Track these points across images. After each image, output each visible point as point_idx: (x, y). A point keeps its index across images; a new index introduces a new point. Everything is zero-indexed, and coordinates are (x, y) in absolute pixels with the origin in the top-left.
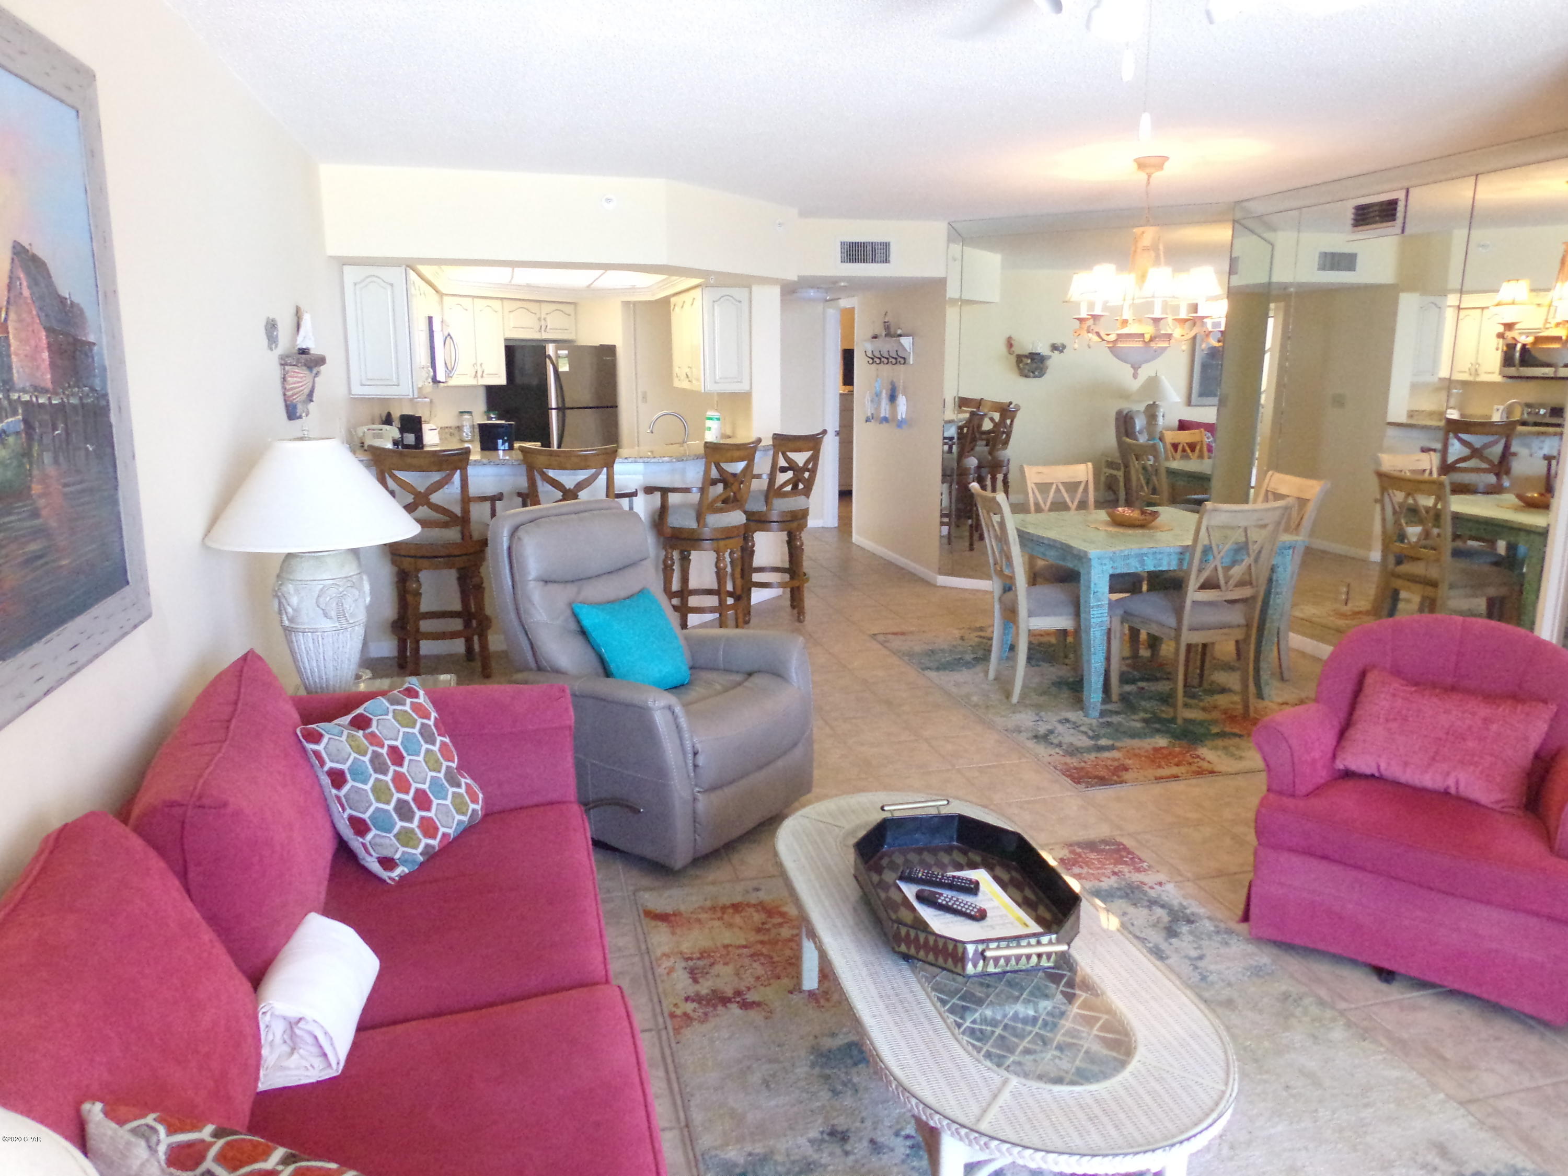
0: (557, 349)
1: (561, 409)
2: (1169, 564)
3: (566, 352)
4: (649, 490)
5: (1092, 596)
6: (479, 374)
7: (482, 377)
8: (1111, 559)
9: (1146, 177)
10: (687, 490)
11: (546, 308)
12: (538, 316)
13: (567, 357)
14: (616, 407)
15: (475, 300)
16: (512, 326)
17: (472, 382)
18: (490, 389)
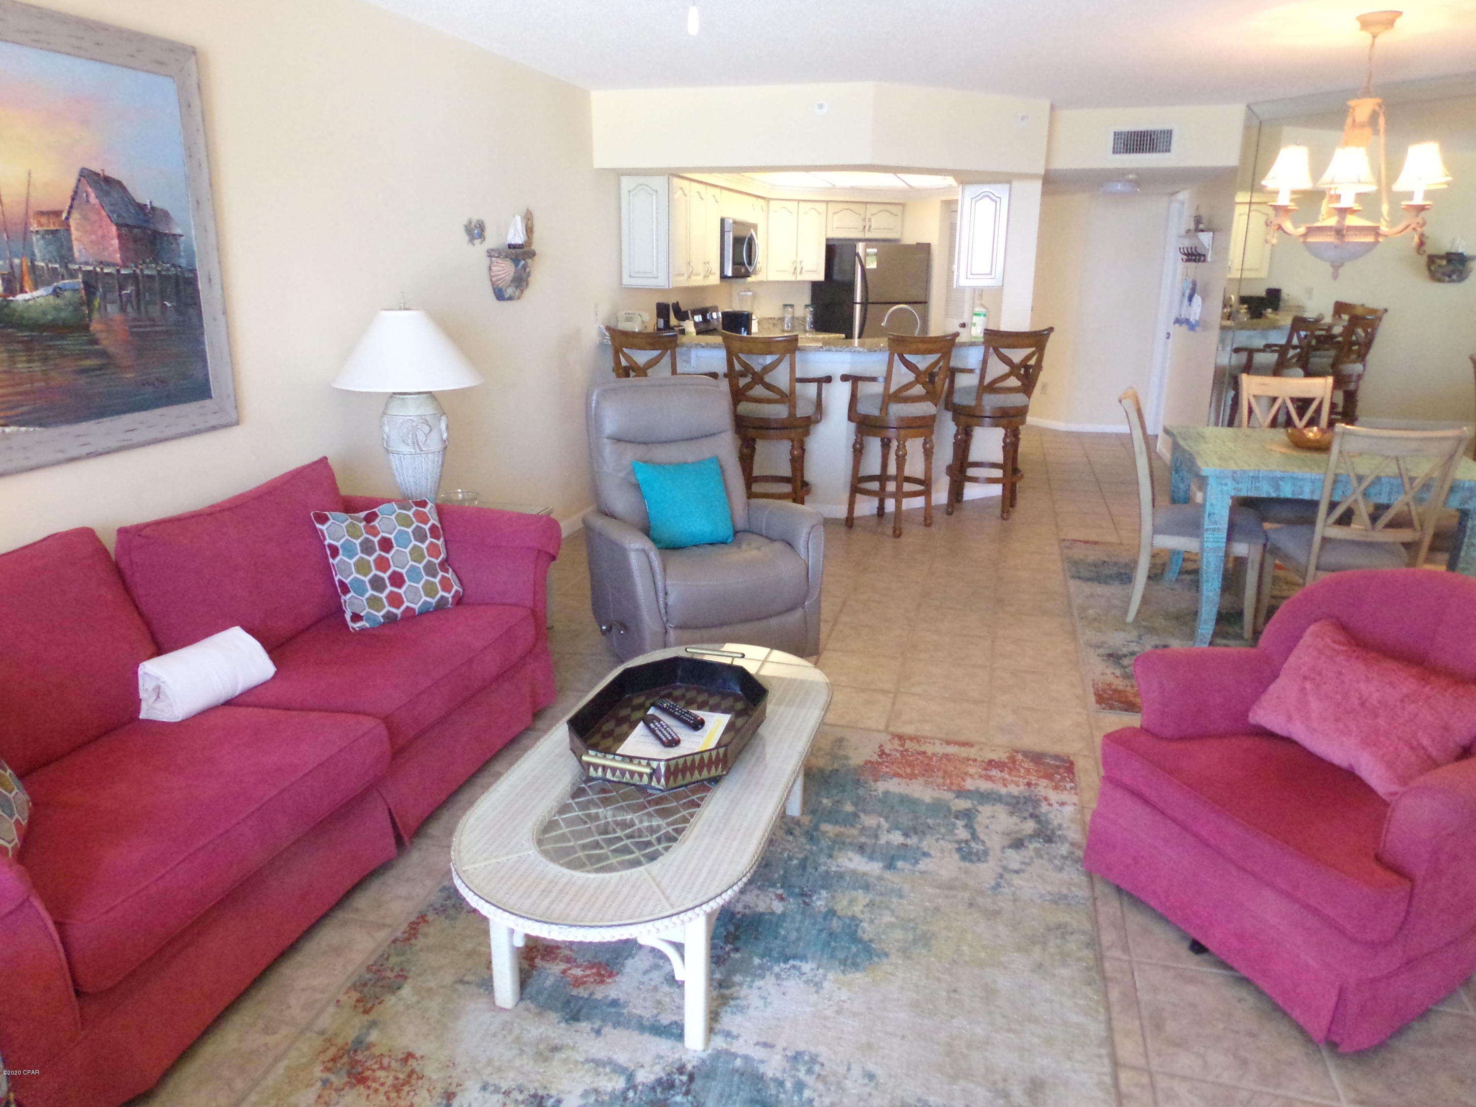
0: (867, 247)
1: (865, 304)
2: (1313, 492)
3: (875, 250)
4: (845, 378)
5: (1206, 517)
6: (799, 270)
7: (801, 272)
8: (1234, 479)
9: (1370, 36)
10: (873, 379)
11: (872, 209)
12: (863, 216)
13: (876, 254)
14: (926, 302)
15: (801, 203)
16: (835, 226)
17: (791, 278)
18: (815, 285)
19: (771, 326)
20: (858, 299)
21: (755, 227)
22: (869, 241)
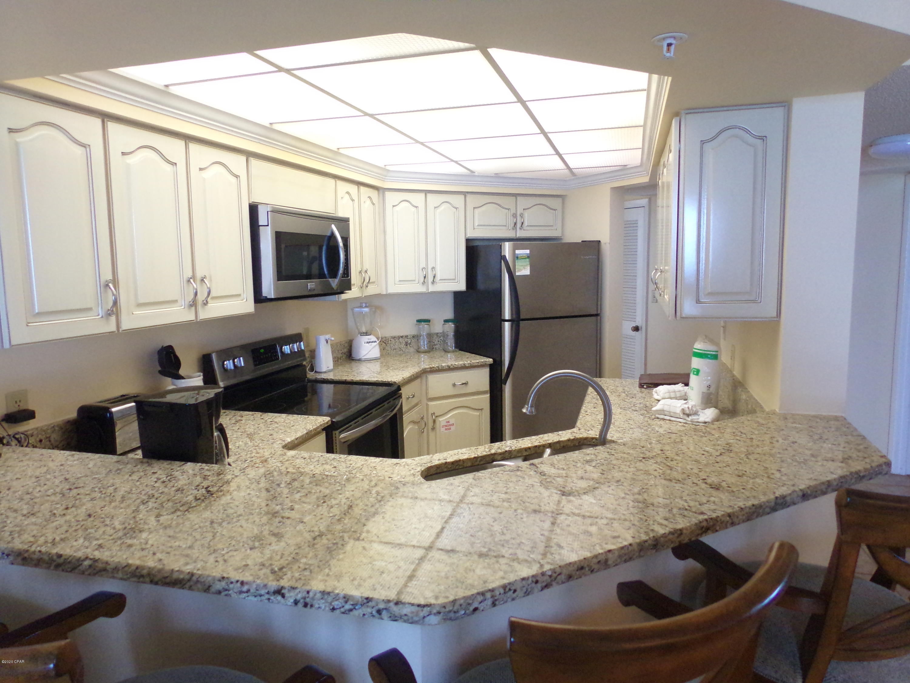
0: (515, 248)
1: (516, 321)
3: (528, 251)
6: (430, 279)
7: (433, 282)
11: (522, 203)
12: (513, 211)
13: (529, 257)
14: (597, 315)
15: (429, 196)
16: (476, 224)
17: (418, 288)
18: (457, 294)
19: (403, 346)
20: (507, 316)
21: (343, 223)
22: (518, 241)
